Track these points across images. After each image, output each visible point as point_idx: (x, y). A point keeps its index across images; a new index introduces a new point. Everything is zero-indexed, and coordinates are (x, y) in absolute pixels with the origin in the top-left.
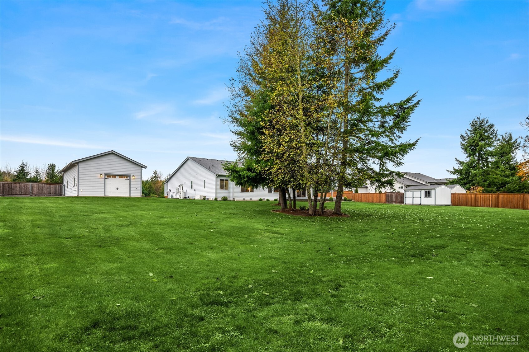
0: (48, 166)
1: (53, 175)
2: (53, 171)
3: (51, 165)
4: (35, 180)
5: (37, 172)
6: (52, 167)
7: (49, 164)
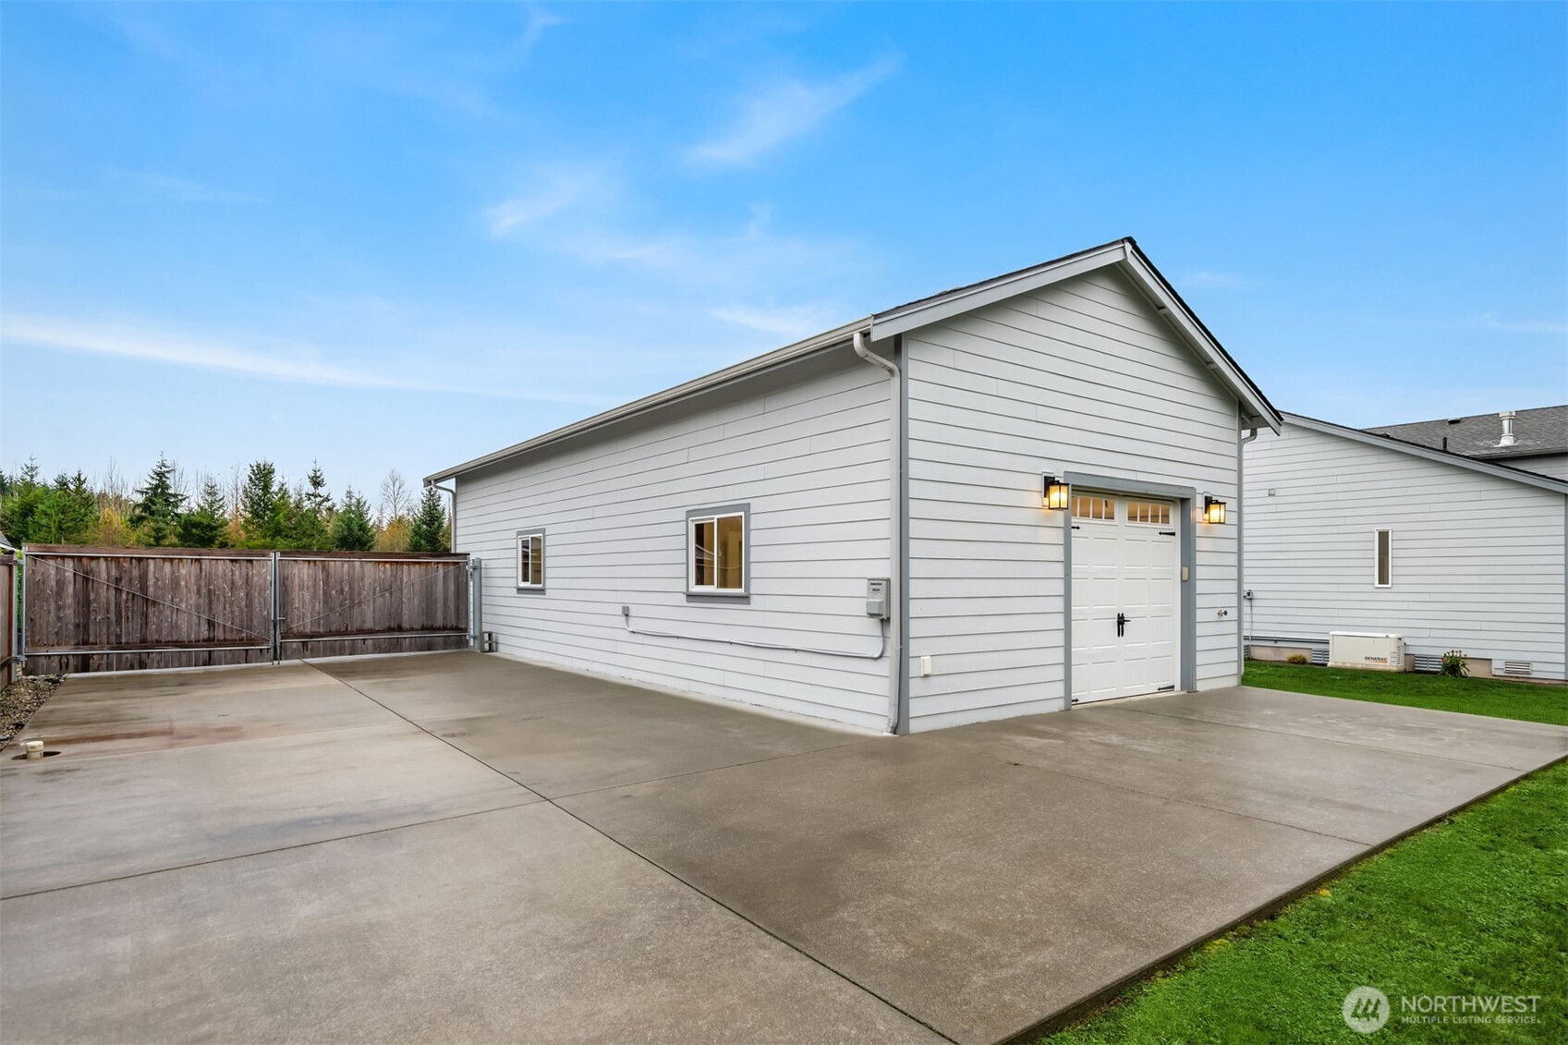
0: (249, 471)
1: (265, 504)
2: (266, 488)
3: (258, 466)
4: (205, 522)
5: (211, 491)
6: (263, 475)
7: (254, 464)
